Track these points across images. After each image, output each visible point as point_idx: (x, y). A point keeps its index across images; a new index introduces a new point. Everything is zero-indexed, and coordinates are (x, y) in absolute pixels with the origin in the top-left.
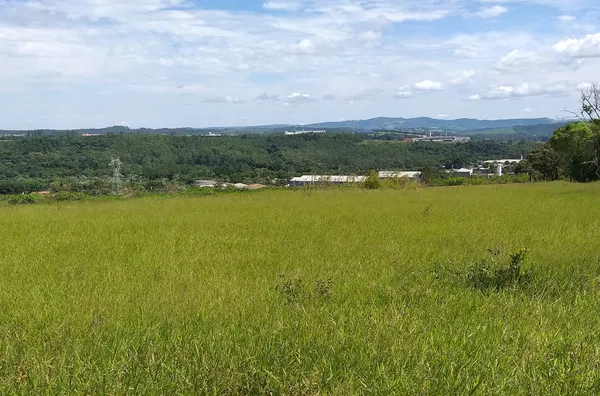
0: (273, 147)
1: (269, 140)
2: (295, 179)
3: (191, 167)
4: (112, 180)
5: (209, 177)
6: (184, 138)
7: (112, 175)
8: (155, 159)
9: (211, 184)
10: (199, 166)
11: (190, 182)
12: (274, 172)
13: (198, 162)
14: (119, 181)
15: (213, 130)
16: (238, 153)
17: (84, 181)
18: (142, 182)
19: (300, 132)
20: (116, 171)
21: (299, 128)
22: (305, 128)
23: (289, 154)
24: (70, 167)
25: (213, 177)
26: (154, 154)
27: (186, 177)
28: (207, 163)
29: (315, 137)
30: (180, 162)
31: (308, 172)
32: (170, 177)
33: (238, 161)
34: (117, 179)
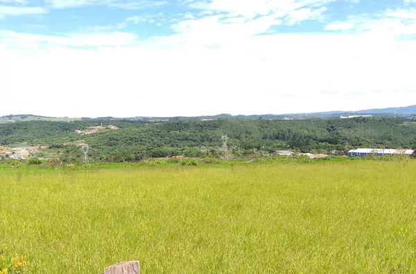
0: (332, 127)
1: (329, 122)
2: (351, 151)
3: (271, 141)
4: (221, 149)
5: (286, 148)
6: (268, 122)
7: (221, 145)
8: (248, 135)
9: (288, 153)
10: (278, 141)
11: (271, 152)
12: (333, 146)
13: (277, 138)
14: (226, 150)
15: (287, 116)
16: (306, 132)
17: (204, 150)
18: (240, 151)
19: (352, 117)
20: (225, 145)
21: (351, 114)
22: (356, 113)
23: (345, 132)
24: (195, 141)
25: (288, 148)
26: (247, 132)
27: (269, 148)
28: (283, 139)
29: (364, 120)
30: (265, 138)
31: (360, 146)
32: (258, 148)
33: (305, 137)
34: (224, 149)
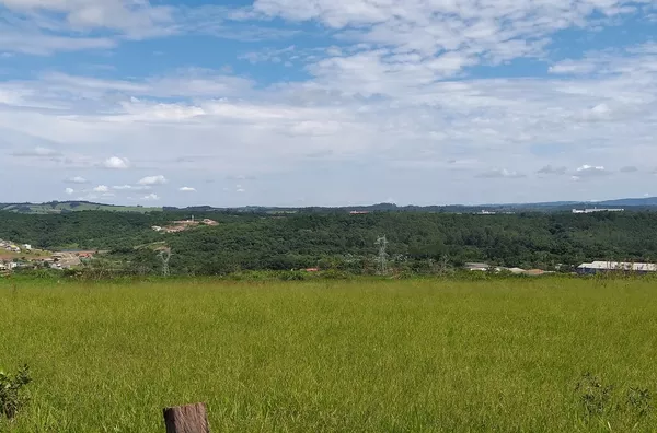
0: (557, 227)
1: (553, 218)
2: (584, 265)
3: (459, 247)
4: (377, 259)
5: (480, 260)
6: (454, 217)
7: (377, 254)
8: (422, 238)
9: (482, 267)
10: (469, 247)
11: (458, 264)
12: (559, 257)
13: (468, 242)
14: (384, 261)
15: (486, 208)
16: (515, 234)
17: (350, 259)
18: (407, 262)
19: (591, 211)
20: (382, 250)
21: (590, 206)
22: (598, 205)
23: (577, 236)
24: (337, 245)
25: (485, 259)
26: (421, 233)
27: (454, 259)
28: (478, 244)
29: (610, 216)
30: (449, 242)
31: (601, 257)
32: (437, 258)
33: (515, 242)
34: (381, 259)
